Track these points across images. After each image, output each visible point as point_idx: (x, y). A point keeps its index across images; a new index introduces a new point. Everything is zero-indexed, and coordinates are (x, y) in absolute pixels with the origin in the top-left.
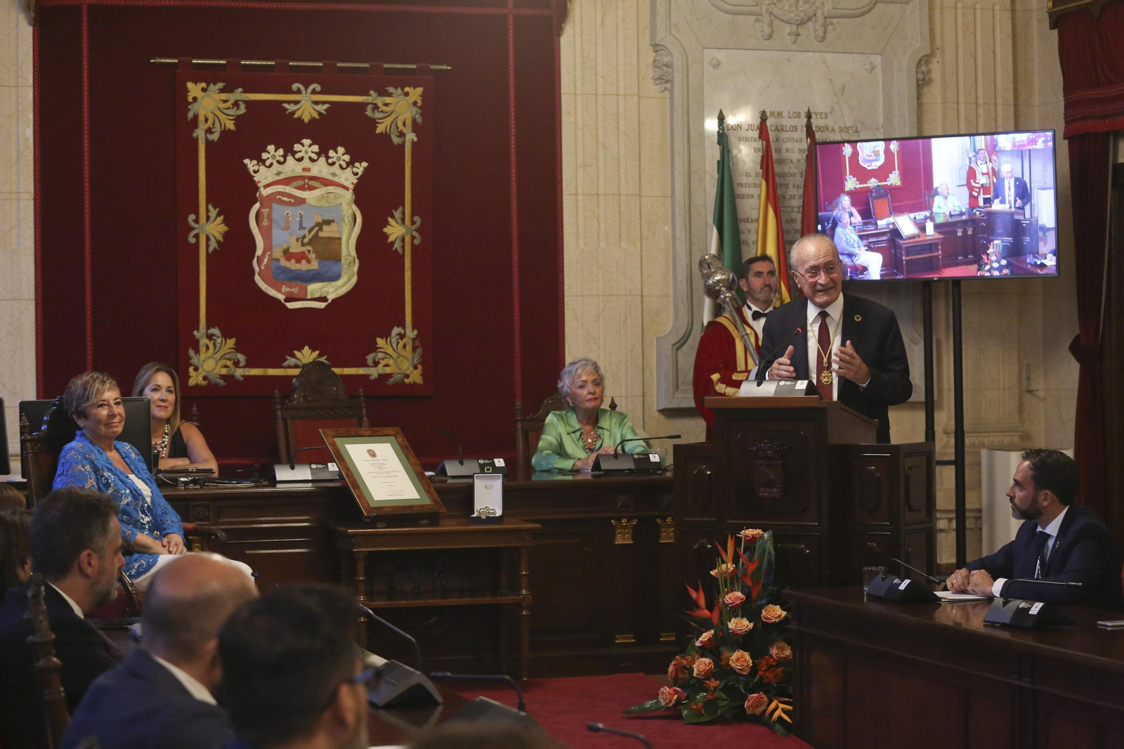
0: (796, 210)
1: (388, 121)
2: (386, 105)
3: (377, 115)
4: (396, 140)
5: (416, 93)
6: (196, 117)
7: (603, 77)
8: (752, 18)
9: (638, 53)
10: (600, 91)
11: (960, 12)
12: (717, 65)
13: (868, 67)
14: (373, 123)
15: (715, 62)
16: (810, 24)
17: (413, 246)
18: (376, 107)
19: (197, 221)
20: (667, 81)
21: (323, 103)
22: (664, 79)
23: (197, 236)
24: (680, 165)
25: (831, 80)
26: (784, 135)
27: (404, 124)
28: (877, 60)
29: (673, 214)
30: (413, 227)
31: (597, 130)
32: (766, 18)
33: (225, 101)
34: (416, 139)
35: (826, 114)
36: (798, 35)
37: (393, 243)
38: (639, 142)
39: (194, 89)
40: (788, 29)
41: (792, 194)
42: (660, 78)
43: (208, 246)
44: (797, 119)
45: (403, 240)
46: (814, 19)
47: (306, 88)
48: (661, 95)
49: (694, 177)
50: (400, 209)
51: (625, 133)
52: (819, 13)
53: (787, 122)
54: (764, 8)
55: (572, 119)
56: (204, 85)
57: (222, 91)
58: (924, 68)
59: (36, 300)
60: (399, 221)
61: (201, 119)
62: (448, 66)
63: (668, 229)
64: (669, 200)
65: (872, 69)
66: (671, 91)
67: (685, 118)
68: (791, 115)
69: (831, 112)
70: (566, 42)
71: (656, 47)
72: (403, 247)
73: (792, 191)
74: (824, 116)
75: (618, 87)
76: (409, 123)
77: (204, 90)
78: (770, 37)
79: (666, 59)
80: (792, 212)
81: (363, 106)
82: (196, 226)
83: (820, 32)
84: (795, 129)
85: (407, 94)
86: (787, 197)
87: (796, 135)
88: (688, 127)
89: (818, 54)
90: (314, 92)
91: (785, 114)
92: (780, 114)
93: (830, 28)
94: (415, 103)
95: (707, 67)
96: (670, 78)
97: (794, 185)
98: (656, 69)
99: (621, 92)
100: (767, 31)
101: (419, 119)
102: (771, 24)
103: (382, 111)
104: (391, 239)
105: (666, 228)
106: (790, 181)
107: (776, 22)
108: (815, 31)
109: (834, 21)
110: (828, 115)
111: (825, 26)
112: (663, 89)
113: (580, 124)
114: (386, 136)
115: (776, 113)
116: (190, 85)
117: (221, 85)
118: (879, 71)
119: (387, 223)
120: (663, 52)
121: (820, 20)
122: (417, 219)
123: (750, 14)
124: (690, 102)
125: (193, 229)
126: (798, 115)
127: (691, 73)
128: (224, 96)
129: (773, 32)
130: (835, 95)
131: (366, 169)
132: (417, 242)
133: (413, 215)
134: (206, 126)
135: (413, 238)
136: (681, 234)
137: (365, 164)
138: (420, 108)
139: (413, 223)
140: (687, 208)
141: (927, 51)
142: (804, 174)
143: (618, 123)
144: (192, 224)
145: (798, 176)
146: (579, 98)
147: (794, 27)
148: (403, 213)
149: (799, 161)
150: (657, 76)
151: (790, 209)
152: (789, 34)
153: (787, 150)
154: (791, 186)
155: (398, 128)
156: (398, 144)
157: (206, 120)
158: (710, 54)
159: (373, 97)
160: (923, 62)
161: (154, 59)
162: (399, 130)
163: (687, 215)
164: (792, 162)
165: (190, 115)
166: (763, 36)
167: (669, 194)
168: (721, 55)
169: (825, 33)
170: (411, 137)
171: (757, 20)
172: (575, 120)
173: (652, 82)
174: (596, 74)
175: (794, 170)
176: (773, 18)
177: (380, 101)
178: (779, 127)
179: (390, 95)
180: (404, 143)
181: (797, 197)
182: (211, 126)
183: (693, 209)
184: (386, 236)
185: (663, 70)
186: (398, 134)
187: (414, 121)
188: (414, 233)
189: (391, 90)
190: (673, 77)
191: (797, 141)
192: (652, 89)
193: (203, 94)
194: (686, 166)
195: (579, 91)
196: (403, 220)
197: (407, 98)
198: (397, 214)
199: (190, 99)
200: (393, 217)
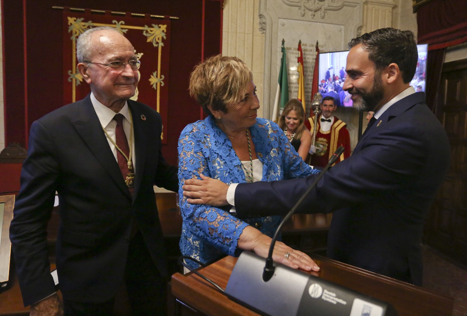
0: (310, 80)
1: (152, 37)
2: (151, 31)
3: (148, 35)
4: (155, 45)
5: (164, 27)
6: (72, 32)
7: (239, 26)
8: (297, 8)
9: (253, 19)
10: (238, 32)
11: (374, 12)
12: (283, 25)
13: (339, 30)
14: (146, 38)
15: (283, 23)
16: (319, 12)
17: (161, 87)
18: (147, 32)
19: (72, 73)
20: (264, 30)
21: (125, 29)
22: (263, 29)
23: (72, 79)
24: (267, 61)
25: (325, 34)
26: (307, 53)
27: (158, 39)
28: (342, 27)
29: (264, 79)
30: (161, 79)
31: (236, 46)
32: (303, 8)
33: (84, 26)
34: (163, 45)
35: (323, 46)
36: (314, 15)
37: (152, 85)
38: (252, 52)
39: (71, 20)
40: (310, 13)
41: (309, 74)
42: (262, 28)
43: (76, 83)
44: (312, 47)
45: (157, 84)
46: (320, 10)
47: (118, 22)
48: (261, 35)
49: (272, 66)
50: (156, 72)
51: (247, 48)
52: (323, 7)
53: (308, 48)
54: (302, 4)
55: (226, 41)
56: (75, 19)
57: (83, 21)
58: (359, 31)
59: (4, 102)
60: (155, 77)
61: (74, 32)
62: (177, 17)
63: (262, 85)
64: (263, 74)
65: (341, 30)
66: (265, 33)
67: (270, 43)
68: (310, 45)
69: (325, 46)
70: (225, 12)
71: (261, 16)
72: (157, 87)
73: (309, 73)
74: (322, 46)
75: (245, 31)
76: (161, 39)
77: (75, 21)
78: (303, 16)
79: (264, 21)
80: (309, 81)
81: (142, 31)
82: (72, 75)
83: (323, 15)
84: (311, 51)
85: (160, 27)
86: (307, 75)
87: (311, 53)
88: (271, 47)
89: (321, 24)
90: (122, 24)
91: (308, 45)
92: (306, 45)
93: (326, 14)
94: (163, 31)
95: (280, 26)
96: (265, 28)
97: (310, 71)
98: (261, 25)
99: (246, 32)
100: (303, 13)
101: (165, 38)
102: (304, 10)
103: (150, 34)
104: (152, 84)
105: (261, 85)
106: (309, 70)
107: (306, 10)
108: (321, 14)
109: (328, 11)
110: (324, 46)
111: (324, 13)
112: (262, 32)
113: (229, 43)
114: (151, 43)
115: (304, 45)
116: (69, 18)
117: (82, 19)
118: (343, 32)
119: (150, 77)
120: (263, 18)
121: (323, 10)
122: (163, 76)
123: (297, 6)
124: (273, 38)
125: (70, 76)
126: (313, 46)
127: (274, 26)
128: (83, 24)
129: (305, 13)
130: (327, 39)
131: (142, 56)
132: (162, 85)
133: (161, 74)
134: (76, 35)
135: (161, 83)
136: (266, 87)
137: (142, 54)
138: (165, 33)
139: (161, 78)
140: (269, 77)
141: (361, 25)
142: (314, 68)
143: (244, 44)
144: (70, 74)
145: (311, 68)
146: (230, 34)
147: (313, 12)
148: (157, 74)
149: (312, 62)
150: (260, 28)
151: (307, 80)
152: (311, 15)
153: (308, 58)
154: (308, 71)
155: (156, 40)
156: (156, 47)
157: (76, 33)
158: (281, 21)
159: (146, 28)
160: (359, 29)
161: (53, 6)
162: (156, 41)
163: (269, 80)
164: (309, 63)
165: (69, 31)
166: (301, 15)
167: (263, 72)
168: (285, 21)
169: (324, 15)
170: (161, 44)
171: (299, 9)
172: (228, 42)
173: (258, 30)
174: (237, 24)
175: (310, 66)
176: (305, 8)
177: (149, 29)
178: (305, 50)
179: (153, 27)
180: (158, 46)
181: (311, 76)
182: (78, 35)
183: (272, 78)
184: (150, 82)
185: (262, 25)
186: (156, 43)
187: (163, 38)
188: (162, 82)
189: (154, 25)
190: (266, 28)
191: (312, 55)
192: (258, 32)
193: (75, 22)
194: (270, 62)
195: (230, 31)
196: (157, 76)
197: (160, 29)
198: (155, 74)
199: (69, 24)
200: (153, 75)
